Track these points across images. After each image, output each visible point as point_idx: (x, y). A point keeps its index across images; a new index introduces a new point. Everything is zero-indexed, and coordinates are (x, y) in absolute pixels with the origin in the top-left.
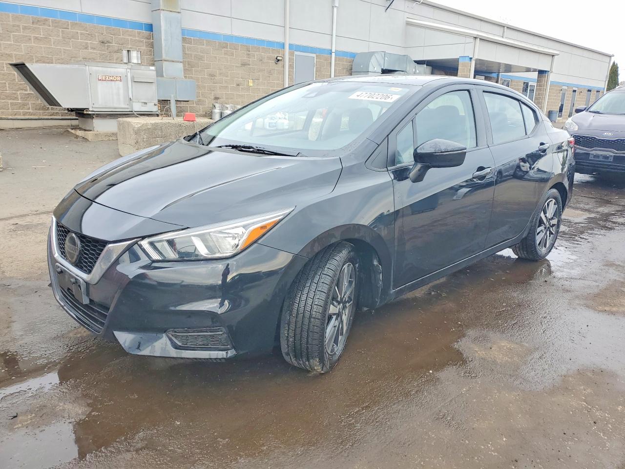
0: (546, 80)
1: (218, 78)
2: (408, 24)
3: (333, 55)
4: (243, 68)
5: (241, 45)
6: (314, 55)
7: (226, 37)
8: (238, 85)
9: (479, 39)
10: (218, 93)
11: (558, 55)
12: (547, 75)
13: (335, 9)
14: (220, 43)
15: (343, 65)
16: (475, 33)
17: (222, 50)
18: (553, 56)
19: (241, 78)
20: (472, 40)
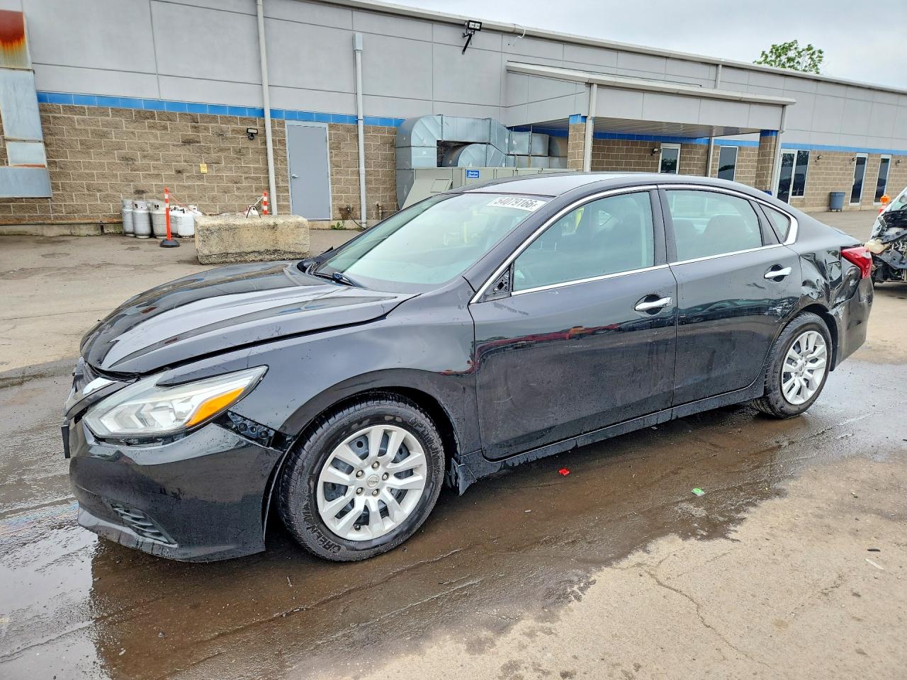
0: (773, 146)
1: (139, 162)
2: (509, 71)
3: (361, 124)
4: (188, 147)
5: (180, 114)
6: (325, 125)
7: (149, 103)
8: (179, 172)
9: (595, 86)
10: (142, 183)
11: (793, 103)
12: (774, 136)
13: (359, 55)
14: (139, 112)
15: (382, 137)
16: (587, 76)
17: (143, 122)
18: (783, 106)
19: (185, 161)
20: (583, 88)
